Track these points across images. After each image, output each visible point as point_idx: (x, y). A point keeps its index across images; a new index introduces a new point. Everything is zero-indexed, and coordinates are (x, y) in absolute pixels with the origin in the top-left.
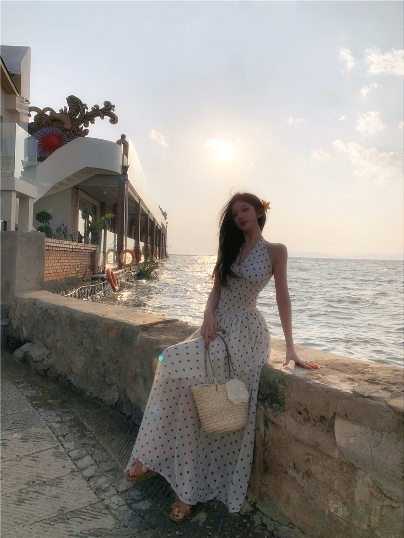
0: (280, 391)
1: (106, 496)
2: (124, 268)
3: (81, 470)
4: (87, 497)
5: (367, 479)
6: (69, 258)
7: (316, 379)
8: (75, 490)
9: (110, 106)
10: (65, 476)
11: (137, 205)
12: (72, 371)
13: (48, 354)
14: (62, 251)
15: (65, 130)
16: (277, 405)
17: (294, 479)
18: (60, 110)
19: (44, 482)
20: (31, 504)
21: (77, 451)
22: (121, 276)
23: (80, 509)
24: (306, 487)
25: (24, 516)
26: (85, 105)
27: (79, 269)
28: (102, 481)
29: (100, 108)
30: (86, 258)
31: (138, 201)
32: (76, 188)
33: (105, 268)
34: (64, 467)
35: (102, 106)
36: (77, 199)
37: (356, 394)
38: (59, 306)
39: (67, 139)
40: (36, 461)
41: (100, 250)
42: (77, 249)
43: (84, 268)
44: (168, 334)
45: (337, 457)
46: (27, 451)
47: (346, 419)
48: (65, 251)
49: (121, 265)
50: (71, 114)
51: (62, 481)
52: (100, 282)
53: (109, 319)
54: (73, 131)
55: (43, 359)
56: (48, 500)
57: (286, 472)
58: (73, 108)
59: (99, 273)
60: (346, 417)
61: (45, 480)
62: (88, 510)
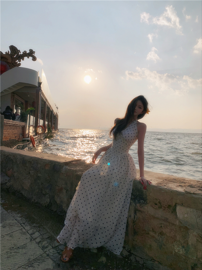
0: (144, 193)
1: (47, 250)
2: (38, 135)
3: (35, 239)
4: (39, 252)
5: (195, 233)
6: (12, 129)
7: (164, 186)
8: (33, 249)
9: (32, 52)
10: (27, 243)
11: (45, 103)
12: (23, 188)
13: (9, 180)
14: (9, 125)
15: (8, 63)
16: (143, 201)
17: (153, 237)
18: (5, 53)
19: (18, 247)
20: (14, 258)
21: (32, 230)
22: (36, 139)
23: (36, 258)
24: (161, 240)
25: (12, 265)
26: (19, 50)
27: (17, 135)
28: (45, 243)
29: (27, 53)
30: (20, 129)
31: (45, 101)
32: (13, 93)
33: (29, 135)
34: (27, 239)
35: (28, 52)
36: (14, 99)
37: (187, 193)
38: (16, 154)
39: (9, 67)
40: (12, 237)
41: (27, 126)
42: (16, 124)
43: (19, 135)
44: (79, 167)
45: (178, 224)
46: (6, 232)
47: (182, 206)
48: (10, 125)
49: (36, 133)
50: (11, 55)
51: (27, 246)
52: (27, 143)
53: (46, 160)
54: (12, 64)
55: (7, 183)
56: (22, 255)
57: (148, 234)
58: (13, 52)
59: (26, 138)
60: (182, 205)
61: (19, 246)
62: (40, 257)
